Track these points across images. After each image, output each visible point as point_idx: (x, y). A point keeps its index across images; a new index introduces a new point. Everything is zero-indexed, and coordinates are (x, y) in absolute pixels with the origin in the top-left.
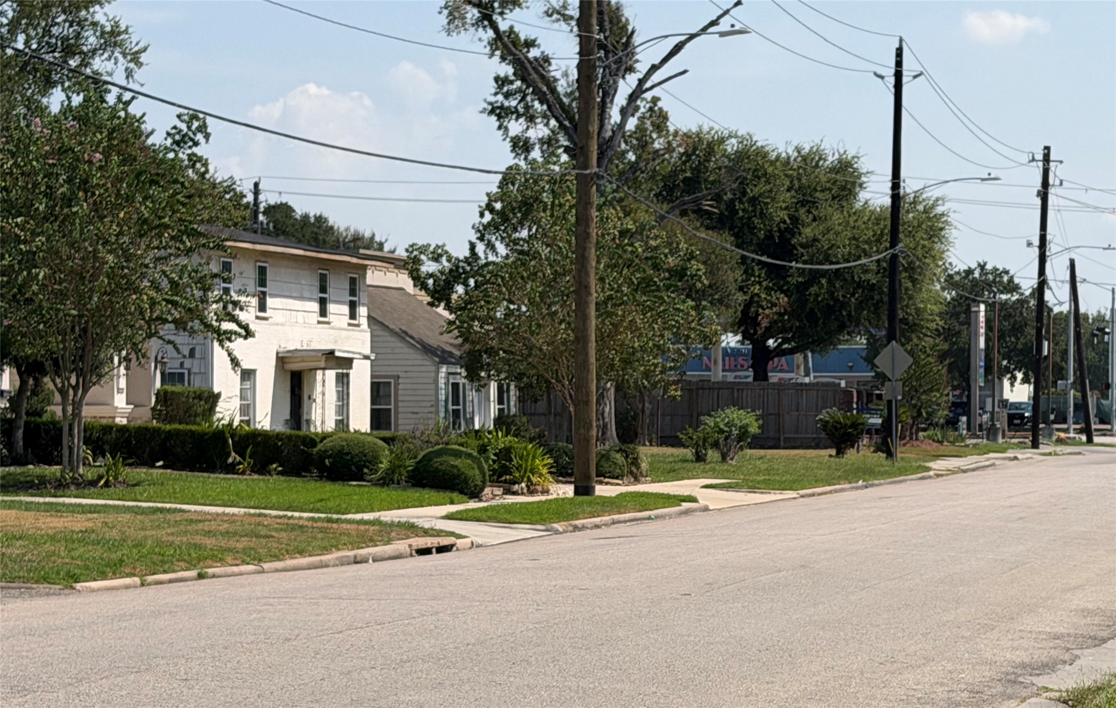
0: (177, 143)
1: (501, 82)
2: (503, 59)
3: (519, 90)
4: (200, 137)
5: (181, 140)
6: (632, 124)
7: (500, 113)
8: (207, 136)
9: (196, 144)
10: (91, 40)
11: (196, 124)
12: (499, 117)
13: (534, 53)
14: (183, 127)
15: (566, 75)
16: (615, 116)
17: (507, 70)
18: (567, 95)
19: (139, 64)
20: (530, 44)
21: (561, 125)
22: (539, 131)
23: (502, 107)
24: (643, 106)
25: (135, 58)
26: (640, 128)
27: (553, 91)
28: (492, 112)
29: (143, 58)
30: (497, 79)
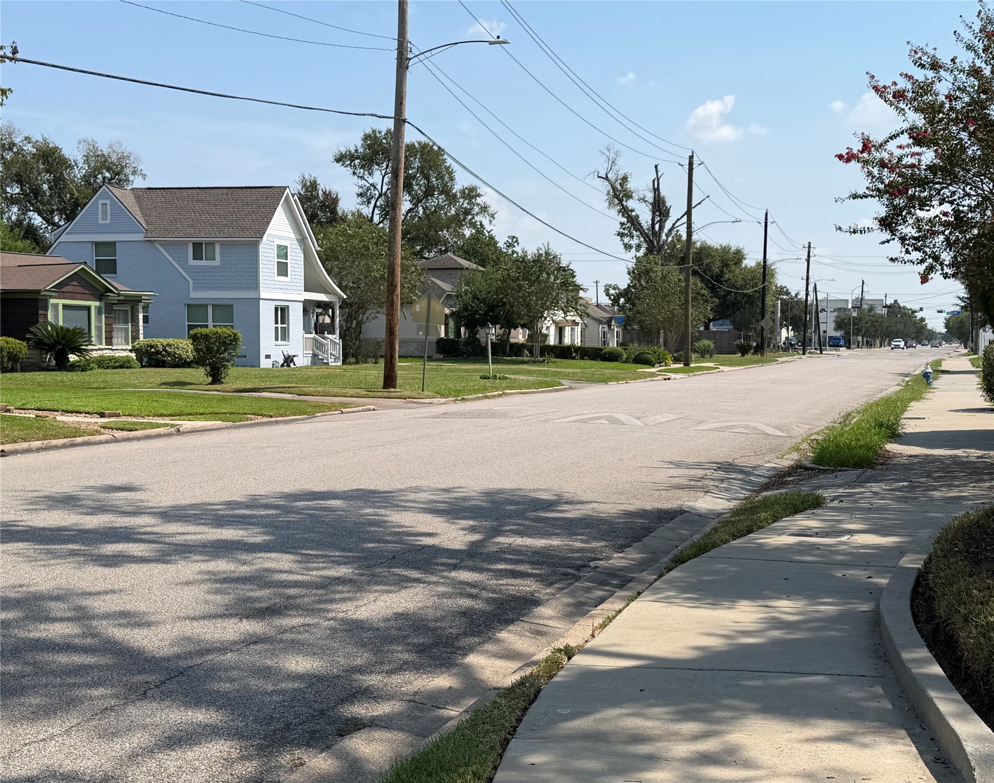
0: (508, 246)
1: (622, 224)
2: (623, 215)
3: (628, 227)
4: (516, 244)
5: (510, 245)
6: (670, 239)
7: (621, 235)
8: (518, 244)
9: (514, 247)
10: (476, 209)
11: (515, 240)
12: (621, 237)
13: (634, 214)
14: (510, 241)
15: (647, 222)
16: (664, 237)
17: (624, 220)
18: (647, 229)
19: (494, 218)
20: (632, 211)
21: (645, 240)
22: (634, 242)
23: (622, 233)
24: (674, 233)
25: (492, 216)
26: (673, 241)
27: (642, 227)
28: (618, 235)
29: (496, 216)
30: (620, 223)
